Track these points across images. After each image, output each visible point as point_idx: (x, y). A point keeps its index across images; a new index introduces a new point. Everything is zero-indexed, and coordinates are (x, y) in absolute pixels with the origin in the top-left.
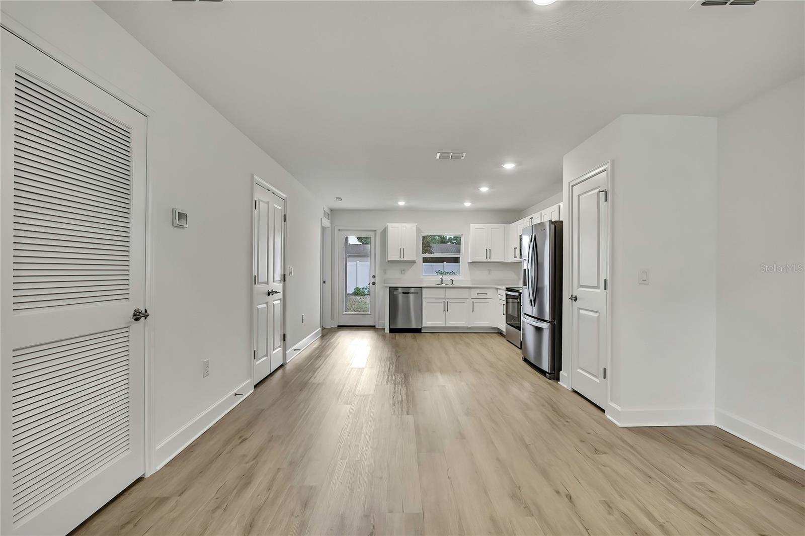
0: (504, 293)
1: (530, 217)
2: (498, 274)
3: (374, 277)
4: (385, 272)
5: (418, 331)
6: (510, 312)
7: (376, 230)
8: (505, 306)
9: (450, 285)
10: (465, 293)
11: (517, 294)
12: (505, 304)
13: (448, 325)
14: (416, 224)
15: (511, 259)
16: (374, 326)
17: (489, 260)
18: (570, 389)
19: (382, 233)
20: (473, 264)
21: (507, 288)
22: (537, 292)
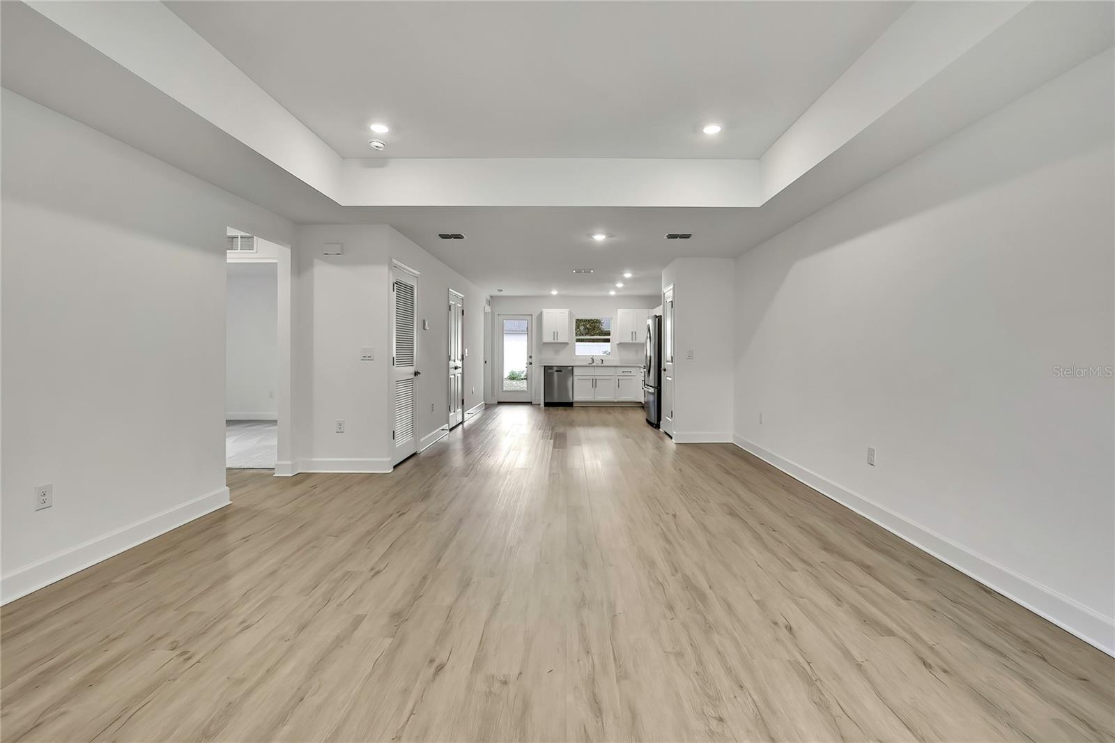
3: (531, 357)
4: (541, 352)
5: (569, 405)
7: (532, 315)
9: (600, 364)
10: (611, 372)
13: (596, 399)
14: (570, 309)
16: (531, 402)
17: (634, 341)
19: (537, 317)
20: (620, 345)
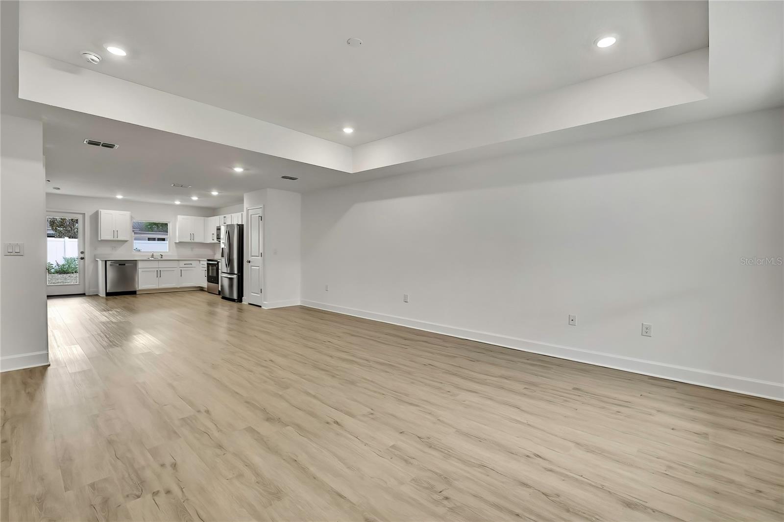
2: (199, 251)
3: (82, 252)
4: (95, 248)
5: (134, 293)
6: (210, 274)
7: (84, 214)
9: (160, 259)
10: (175, 264)
11: (216, 263)
12: (206, 270)
13: (160, 287)
14: (130, 212)
15: (210, 241)
16: (85, 294)
17: (193, 241)
21: (208, 260)
22: (230, 262)
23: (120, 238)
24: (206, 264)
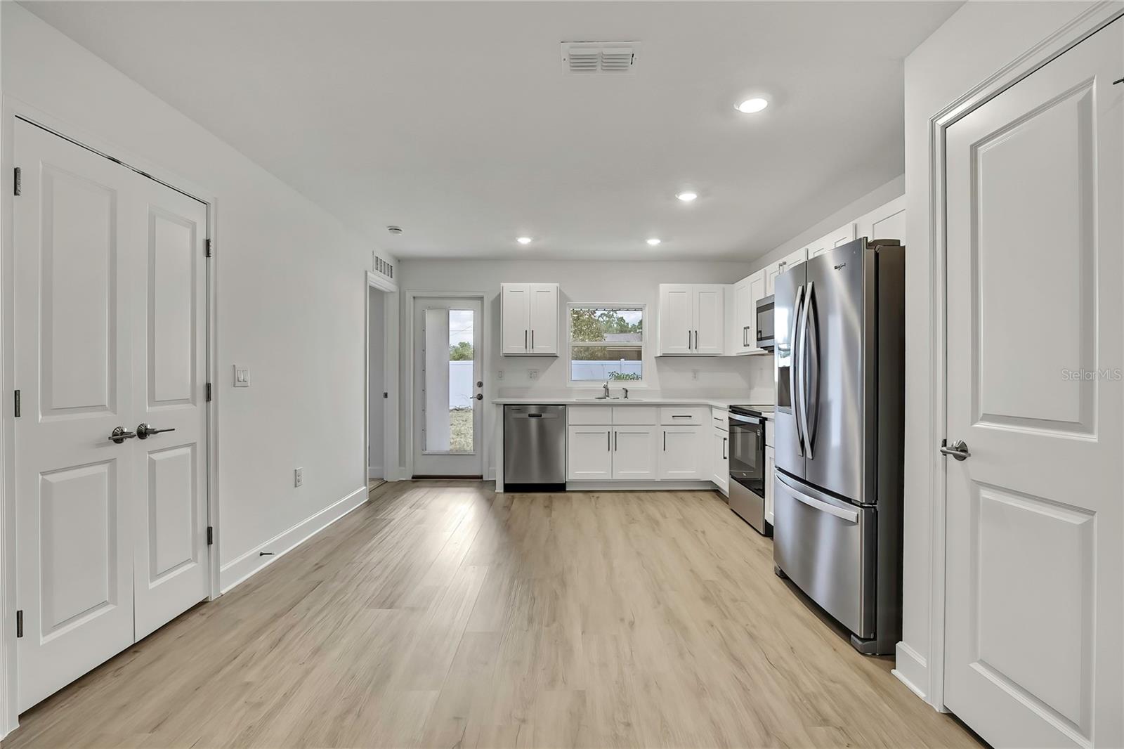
0: (725, 415)
1: (781, 261)
2: (710, 378)
3: (480, 384)
4: (500, 375)
5: (561, 488)
6: (740, 455)
7: (481, 298)
8: (727, 442)
9: (622, 400)
11: (756, 421)
12: (728, 437)
13: (616, 478)
14: (557, 284)
15: (737, 349)
16: (481, 477)
17: (695, 352)
18: (939, 708)
20: (665, 358)
21: (731, 407)
23: (540, 349)
24: (727, 422)
